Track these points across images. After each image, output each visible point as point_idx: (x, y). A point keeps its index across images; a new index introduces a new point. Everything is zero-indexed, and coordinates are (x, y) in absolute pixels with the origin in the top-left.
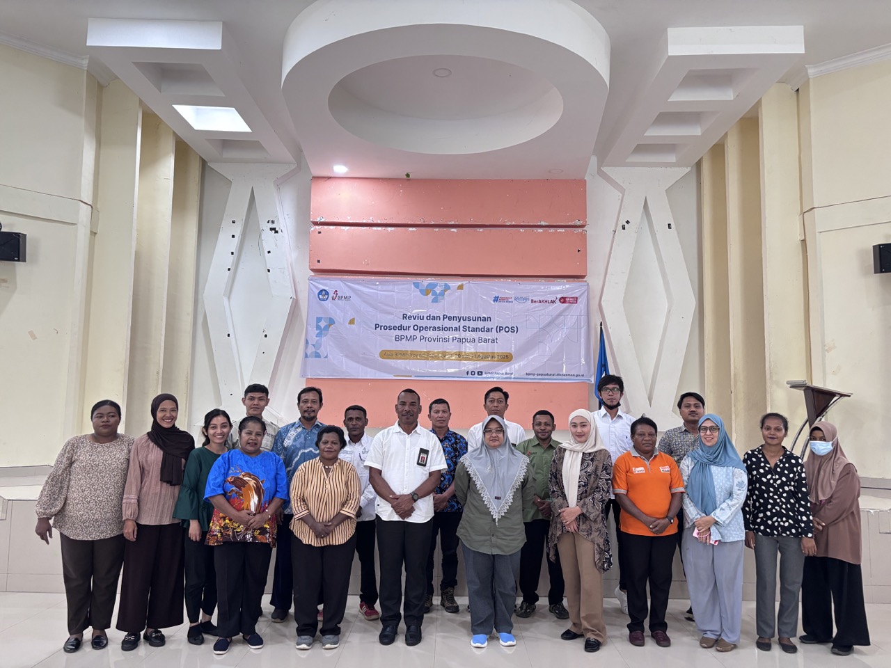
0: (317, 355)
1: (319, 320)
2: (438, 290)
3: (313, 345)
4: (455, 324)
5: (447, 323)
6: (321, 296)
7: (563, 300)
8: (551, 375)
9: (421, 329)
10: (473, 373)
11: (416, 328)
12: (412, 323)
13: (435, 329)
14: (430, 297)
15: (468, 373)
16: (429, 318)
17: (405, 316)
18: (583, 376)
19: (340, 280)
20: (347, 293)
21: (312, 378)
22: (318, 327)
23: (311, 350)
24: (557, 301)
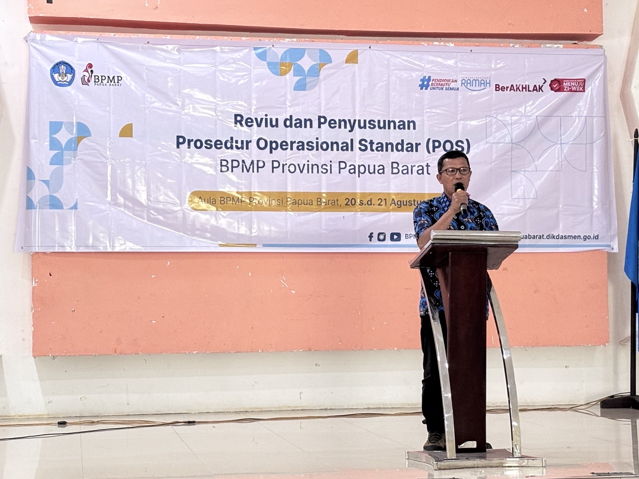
2: (306, 63)
3: (46, 182)
4: (342, 135)
5: (326, 134)
7: (557, 85)
9: (272, 146)
11: (262, 144)
12: (255, 133)
13: (301, 146)
14: (291, 78)
16: (290, 122)
17: (238, 119)
18: (597, 237)
19: (98, 41)
20: (115, 70)
21: (45, 253)
22: (54, 144)
23: (39, 192)
24: (546, 87)
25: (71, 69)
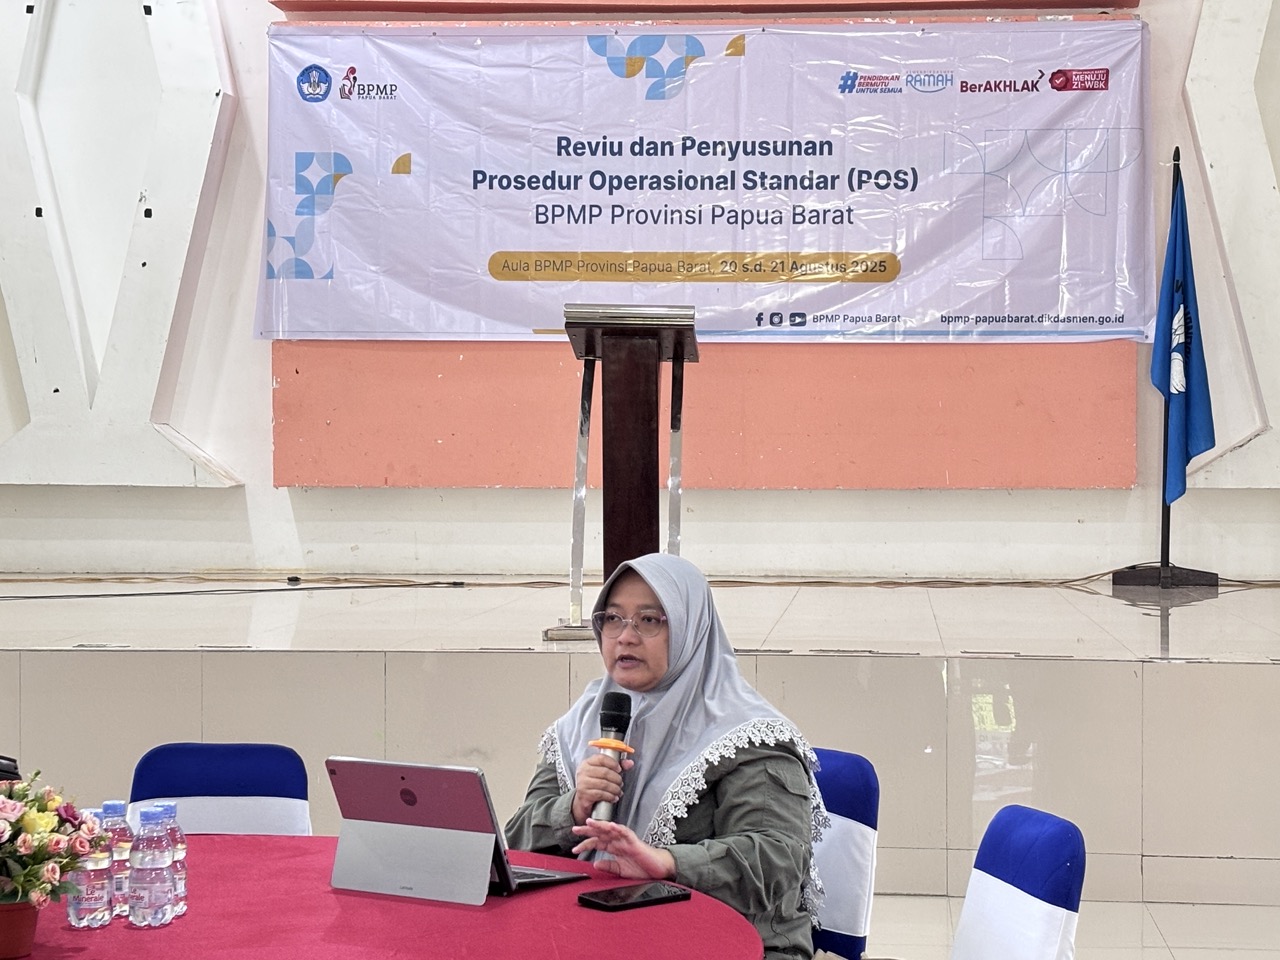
0: (303, 271)
1: (303, 160)
2: (666, 57)
3: (290, 240)
4: (720, 166)
5: (693, 164)
6: (305, 86)
7: (1062, 80)
8: (1018, 320)
9: (614, 184)
10: (775, 318)
11: (598, 180)
12: (585, 165)
13: (656, 184)
14: (642, 82)
15: (759, 319)
16: (639, 148)
17: (563, 146)
18: (1121, 319)
19: (364, 34)
20: (388, 75)
21: (289, 341)
22: (302, 185)
23: (283, 254)
24: (1045, 86)
25: (325, 77)
